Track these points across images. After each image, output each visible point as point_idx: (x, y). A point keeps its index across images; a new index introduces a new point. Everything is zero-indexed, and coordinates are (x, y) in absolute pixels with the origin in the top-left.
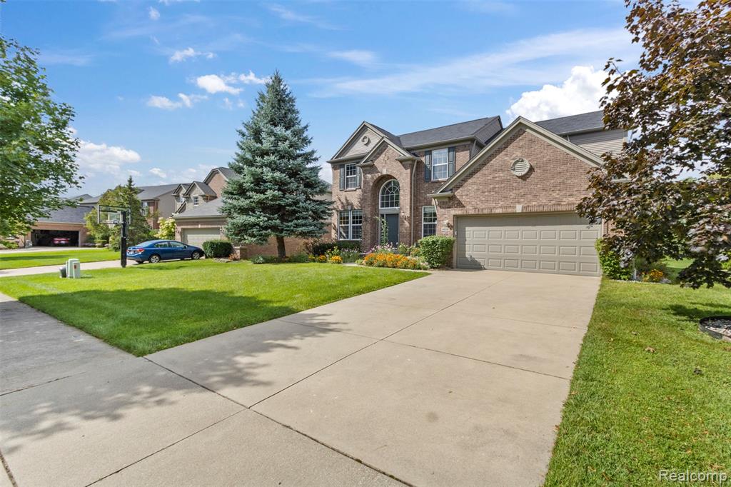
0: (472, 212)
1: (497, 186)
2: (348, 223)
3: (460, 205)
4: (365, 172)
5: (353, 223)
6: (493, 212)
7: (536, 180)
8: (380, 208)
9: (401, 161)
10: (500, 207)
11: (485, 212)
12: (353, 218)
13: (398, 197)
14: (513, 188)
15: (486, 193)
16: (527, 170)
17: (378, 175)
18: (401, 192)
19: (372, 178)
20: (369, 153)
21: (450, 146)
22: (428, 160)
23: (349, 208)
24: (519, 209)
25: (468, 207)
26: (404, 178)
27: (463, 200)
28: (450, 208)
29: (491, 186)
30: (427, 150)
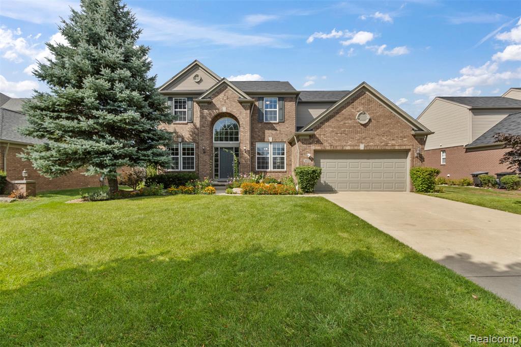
0: (328, 148)
1: (347, 130)
2: (177, 154)
3: (319, 142)
4: (202, 108)
5: (184, 154)
6: (344, 148)
7: (373, 128)
8: (214, 142)
9: (241, 103)
10: (350, 145)
11: (339, 148)
12: (184, 149)
13: (237, 133)
14: (357, 132)
15: (339, 135)
16: (367, 120)
17: (216, 112)
18: (241, 129)
19: (210, 114)
20: (207, 91)
21: (279, 96)
22: (261, 104)
23: (180, 140)
24: (362, 147)
25: (325, 144)
26: (244, 117)
27: (322, 138)
28: (311, 144)
29: (343, 129)
30: (260, 96)
